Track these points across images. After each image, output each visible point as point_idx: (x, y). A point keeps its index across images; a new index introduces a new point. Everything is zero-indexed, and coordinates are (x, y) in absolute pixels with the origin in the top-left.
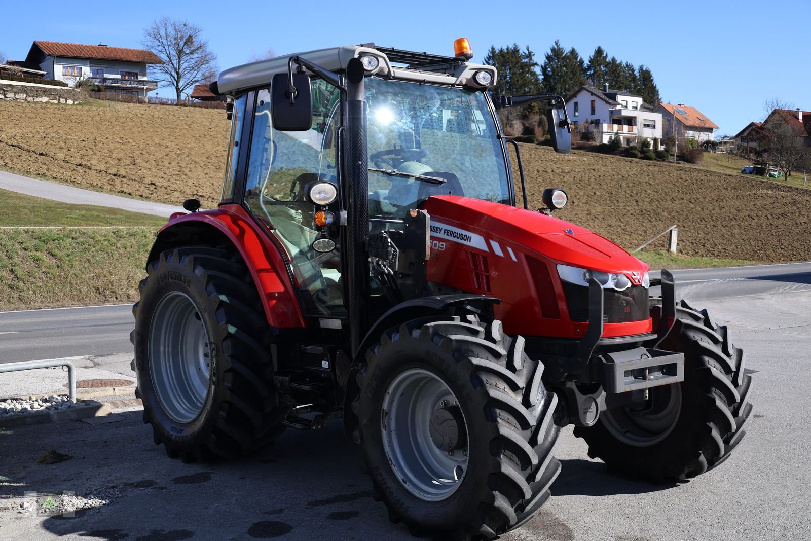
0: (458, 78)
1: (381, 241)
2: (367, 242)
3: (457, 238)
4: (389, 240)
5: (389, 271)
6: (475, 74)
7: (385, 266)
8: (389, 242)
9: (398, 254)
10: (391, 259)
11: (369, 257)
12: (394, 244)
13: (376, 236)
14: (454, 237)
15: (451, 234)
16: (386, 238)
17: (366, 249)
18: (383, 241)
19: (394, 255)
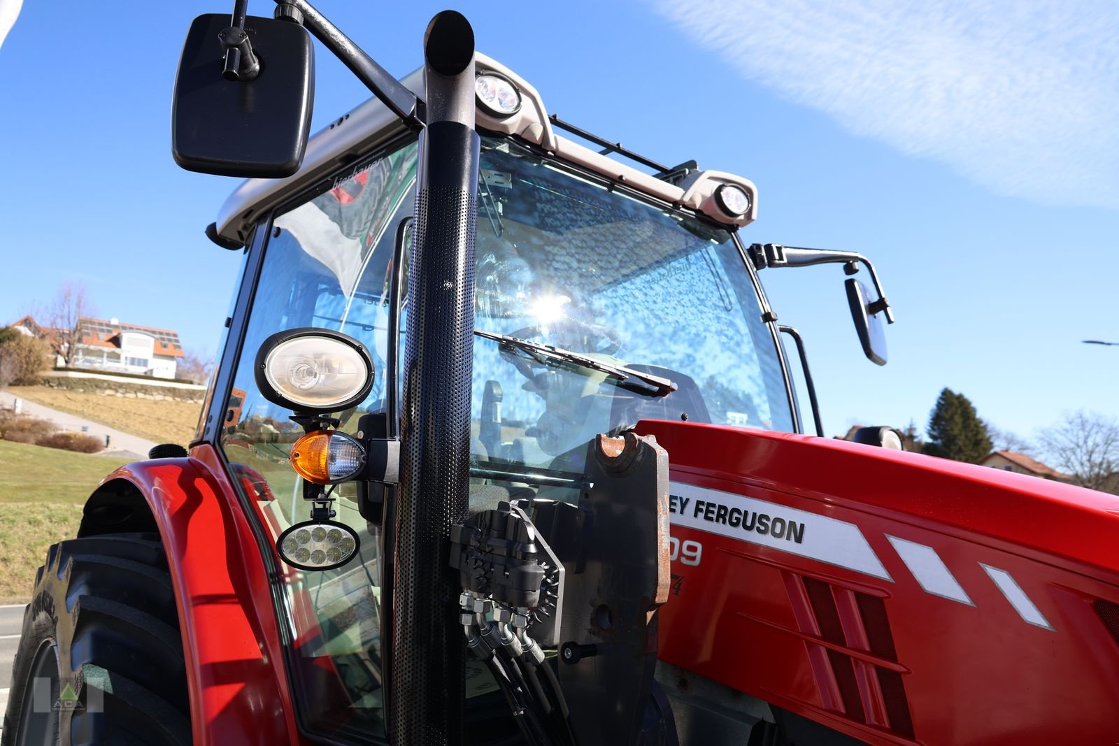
0: (686, 189)
1: (503, 535)
2: (456, 539)
3: (745, 527)
4: (532, 532)
5: (526, 647)
6: (719, 189)
7: (514, 630)
8: (529, 541)
9: (561, 584)
10: (535, 604)
11: (461, 591)
12: (547, 548)
13: (488, 516)
14: (732, 524)
15: (723, 517)
16: (520, 524)
17: (454, 563)
18: (510, 536)
19: (548, 588)
